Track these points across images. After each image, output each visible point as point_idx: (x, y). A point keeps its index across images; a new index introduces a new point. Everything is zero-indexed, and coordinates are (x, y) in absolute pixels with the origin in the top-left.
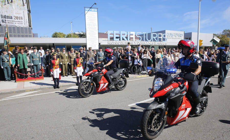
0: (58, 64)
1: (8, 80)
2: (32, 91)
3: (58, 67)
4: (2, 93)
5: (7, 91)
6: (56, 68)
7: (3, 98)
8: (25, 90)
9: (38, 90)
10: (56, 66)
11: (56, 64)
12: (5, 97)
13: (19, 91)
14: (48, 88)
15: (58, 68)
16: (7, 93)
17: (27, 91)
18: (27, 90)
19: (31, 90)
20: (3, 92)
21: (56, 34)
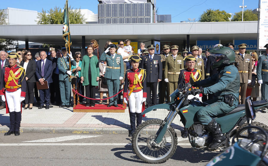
0: (140, 81)
1: (66, 106)
2: (86, 134)
3: (139, 88)
4: (33, 130)
5: (42, 128)
6: (135, 91)
7: (26, 140)
8: (73, 131)
9: (97, 134)
10: (134, 87)
11: (135, 82)
12: (30, 140)
13: (62, 130)
14: (116, 132)
15: (140, 90)
16: (41, 131)
17: (76, 134)
18: (76, 130)
19: (83, 133)
20: (36, 128)
21: (209, 13)
